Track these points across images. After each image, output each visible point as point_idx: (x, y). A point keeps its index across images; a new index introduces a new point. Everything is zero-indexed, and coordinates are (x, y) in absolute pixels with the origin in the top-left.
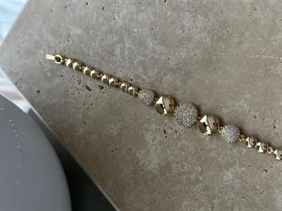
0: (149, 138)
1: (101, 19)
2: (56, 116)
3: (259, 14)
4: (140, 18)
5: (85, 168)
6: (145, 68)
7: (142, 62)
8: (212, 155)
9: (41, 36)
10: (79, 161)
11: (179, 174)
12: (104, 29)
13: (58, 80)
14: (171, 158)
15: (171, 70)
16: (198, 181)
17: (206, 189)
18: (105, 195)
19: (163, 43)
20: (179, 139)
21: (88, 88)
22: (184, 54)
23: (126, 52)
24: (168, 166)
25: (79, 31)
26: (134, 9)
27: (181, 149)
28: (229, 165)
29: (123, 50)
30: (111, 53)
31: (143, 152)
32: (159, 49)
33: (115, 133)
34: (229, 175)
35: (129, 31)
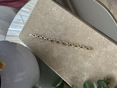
0: (54, 51)
1: (42, 27)
2: (34, 49)
3: (72, 25)
4: (50, 26)
5: (42, 59)
6: (52, 37)
7: (51, 36)
8: (67, 52)
9: (29, 32)
10: (40, 58)
11: (61, 57)
12: (43, 29)
13: (34, 41)
14: (59, 54)
15: (57, 36)
16: (65, 58)
17: (66, 59)
18: (47, 64)
19: (55, 31)
20: (60, 50)
21: (41, 42)
22: (60, 33)
23: (48, 34)
24: (59, 56)
25: (38, 30)
26: (49, 25)
27: (61, 52)
28: (70, 54)
29: (47, 33)
30: (45, 34)
31: (54, 54)
32: (55, 32)
33: (47, 51)
34: (70, 56)
35: (48, 29)
